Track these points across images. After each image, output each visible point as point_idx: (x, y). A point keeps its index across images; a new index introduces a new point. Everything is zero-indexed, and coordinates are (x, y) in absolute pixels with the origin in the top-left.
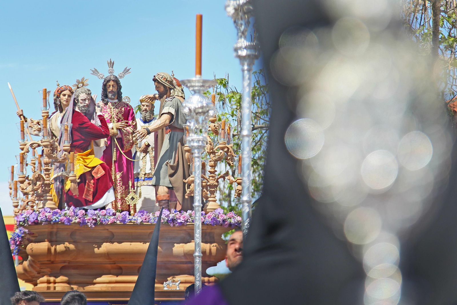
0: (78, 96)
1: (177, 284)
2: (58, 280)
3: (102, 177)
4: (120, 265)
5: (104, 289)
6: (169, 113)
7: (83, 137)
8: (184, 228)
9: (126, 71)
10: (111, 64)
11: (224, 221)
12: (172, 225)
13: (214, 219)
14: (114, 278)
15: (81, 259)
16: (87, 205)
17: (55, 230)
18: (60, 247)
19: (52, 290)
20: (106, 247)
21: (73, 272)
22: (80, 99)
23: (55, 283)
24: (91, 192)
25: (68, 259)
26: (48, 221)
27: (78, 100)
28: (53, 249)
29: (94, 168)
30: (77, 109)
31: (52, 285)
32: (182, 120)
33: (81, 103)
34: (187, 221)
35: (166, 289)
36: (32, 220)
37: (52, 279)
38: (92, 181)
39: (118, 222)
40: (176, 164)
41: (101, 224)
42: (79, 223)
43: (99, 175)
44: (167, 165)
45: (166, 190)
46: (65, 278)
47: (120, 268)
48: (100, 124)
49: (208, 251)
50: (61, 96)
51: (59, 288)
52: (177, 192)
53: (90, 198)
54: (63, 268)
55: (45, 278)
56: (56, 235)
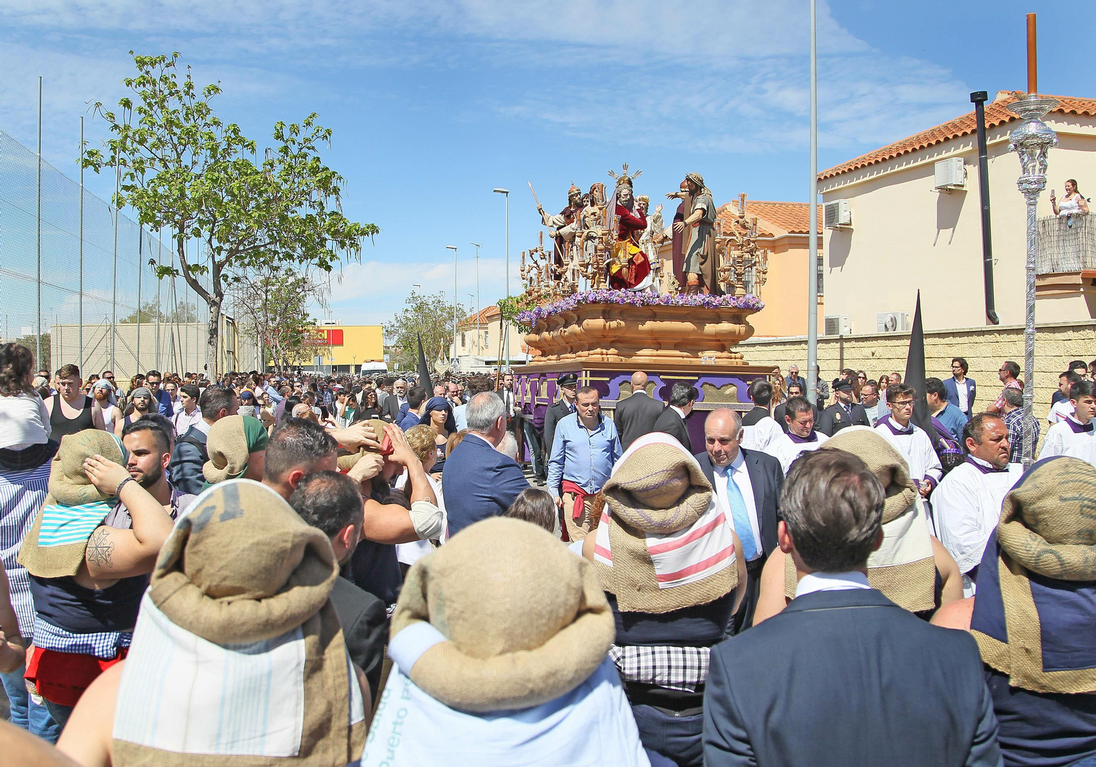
0: (621, 192)
1: (713, 359)
2: (609, 352)
3: (642, 263)
4: (660, 341)
5: (647, 362)
6: (702, 209)
7: (625, 228)
8: (717, 310)
9: (638, 173)
10: (625, 167)
11: (754, 305)
12: (706, 307)
13: (745, 303)
14: (655, 352)
15: (629, 335)
16: (630, 288)
17: (608, 309)
18: (613, 324)
19: (606, 360)
20: (649, 325)
21: (620, 345)
22: (622, 194)
23: (607, 354)
24: (633, 276)
25: (619, 334)
26: (606, 301)
27: (620, 195)
28: (608, 324)
29: (634, 255)
30: (619, 203)
31: (604, 356)
32: (711, 215)
33: (623, 198)
34: (721, 305)
35: (703, 363)
36: (591, 299)
37: (604, 351)
38: (634, 266)
39: (662, 303)
40: (705, 254)
41: (648, 304)
42: (630, 303)
43: (639, 262)
44: (697, 254)
45: (696, 276)
46: (616, 351)
47: (659, 344)
48: (639, 217)
49: (737, 331)
50: (595, 192)
51: (612, 359)
52: (706, 278)
53: (633, 281)
54: (612, 342)
55: (599, 350)
56: (608, 313)
